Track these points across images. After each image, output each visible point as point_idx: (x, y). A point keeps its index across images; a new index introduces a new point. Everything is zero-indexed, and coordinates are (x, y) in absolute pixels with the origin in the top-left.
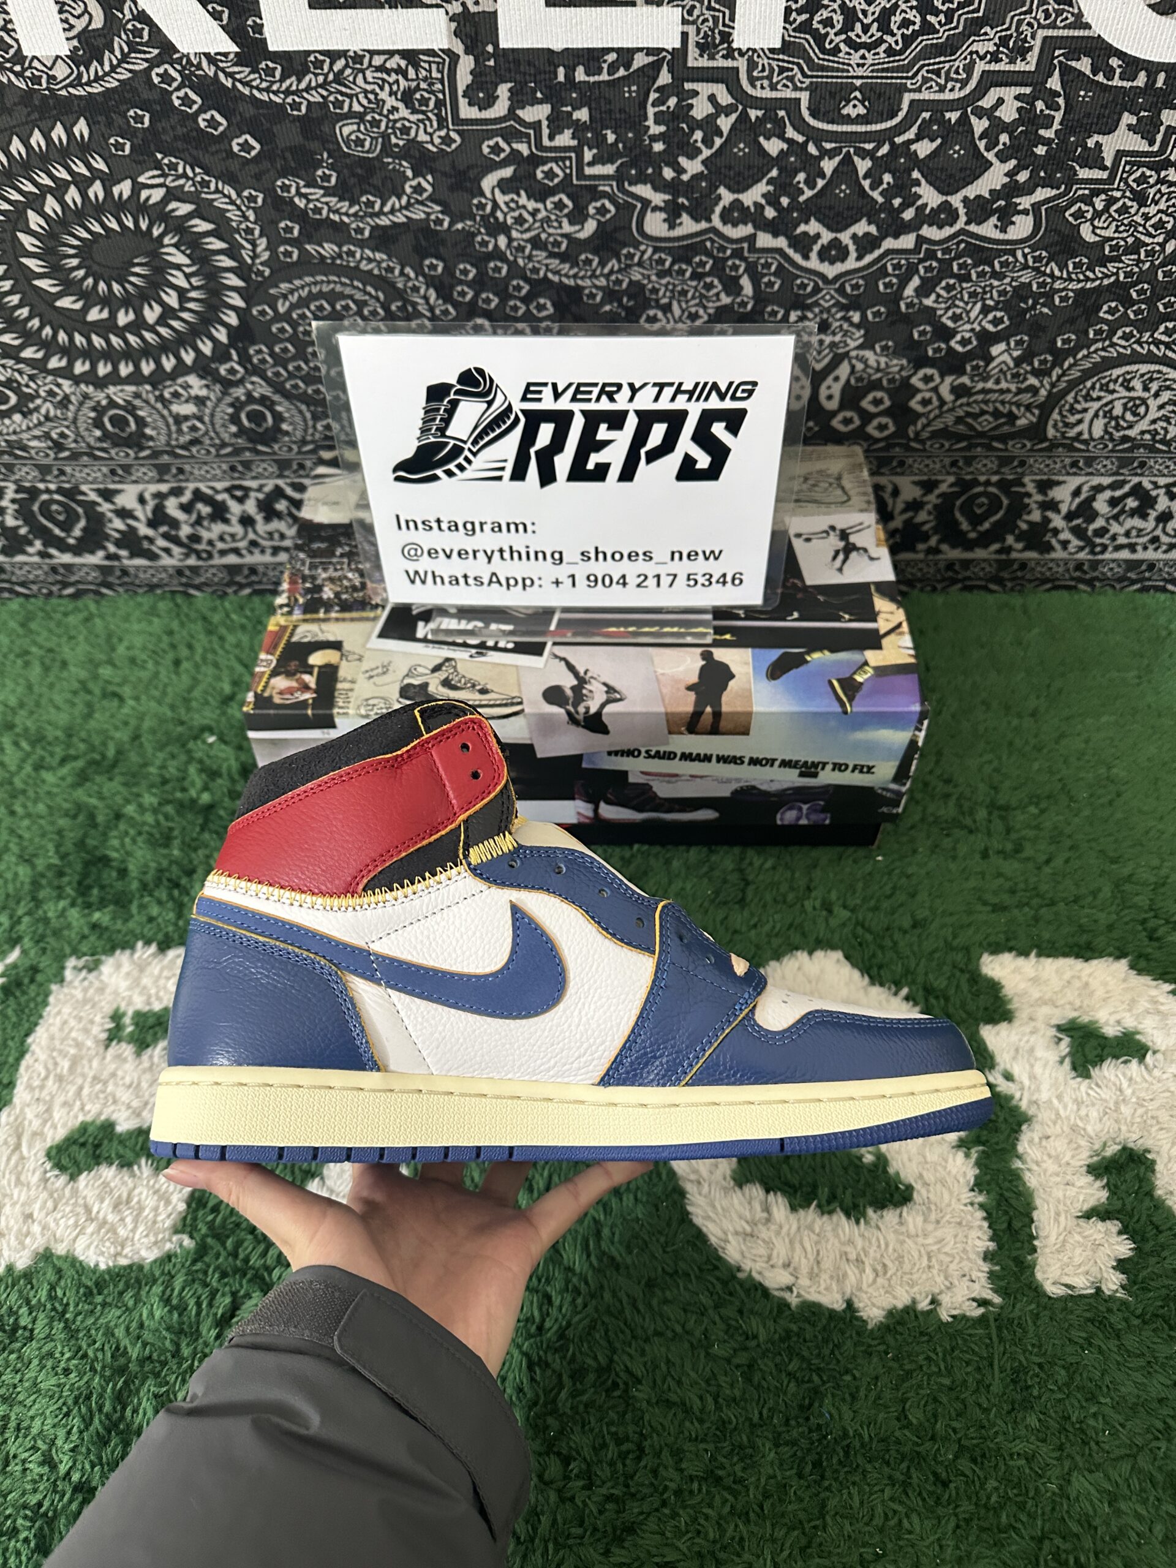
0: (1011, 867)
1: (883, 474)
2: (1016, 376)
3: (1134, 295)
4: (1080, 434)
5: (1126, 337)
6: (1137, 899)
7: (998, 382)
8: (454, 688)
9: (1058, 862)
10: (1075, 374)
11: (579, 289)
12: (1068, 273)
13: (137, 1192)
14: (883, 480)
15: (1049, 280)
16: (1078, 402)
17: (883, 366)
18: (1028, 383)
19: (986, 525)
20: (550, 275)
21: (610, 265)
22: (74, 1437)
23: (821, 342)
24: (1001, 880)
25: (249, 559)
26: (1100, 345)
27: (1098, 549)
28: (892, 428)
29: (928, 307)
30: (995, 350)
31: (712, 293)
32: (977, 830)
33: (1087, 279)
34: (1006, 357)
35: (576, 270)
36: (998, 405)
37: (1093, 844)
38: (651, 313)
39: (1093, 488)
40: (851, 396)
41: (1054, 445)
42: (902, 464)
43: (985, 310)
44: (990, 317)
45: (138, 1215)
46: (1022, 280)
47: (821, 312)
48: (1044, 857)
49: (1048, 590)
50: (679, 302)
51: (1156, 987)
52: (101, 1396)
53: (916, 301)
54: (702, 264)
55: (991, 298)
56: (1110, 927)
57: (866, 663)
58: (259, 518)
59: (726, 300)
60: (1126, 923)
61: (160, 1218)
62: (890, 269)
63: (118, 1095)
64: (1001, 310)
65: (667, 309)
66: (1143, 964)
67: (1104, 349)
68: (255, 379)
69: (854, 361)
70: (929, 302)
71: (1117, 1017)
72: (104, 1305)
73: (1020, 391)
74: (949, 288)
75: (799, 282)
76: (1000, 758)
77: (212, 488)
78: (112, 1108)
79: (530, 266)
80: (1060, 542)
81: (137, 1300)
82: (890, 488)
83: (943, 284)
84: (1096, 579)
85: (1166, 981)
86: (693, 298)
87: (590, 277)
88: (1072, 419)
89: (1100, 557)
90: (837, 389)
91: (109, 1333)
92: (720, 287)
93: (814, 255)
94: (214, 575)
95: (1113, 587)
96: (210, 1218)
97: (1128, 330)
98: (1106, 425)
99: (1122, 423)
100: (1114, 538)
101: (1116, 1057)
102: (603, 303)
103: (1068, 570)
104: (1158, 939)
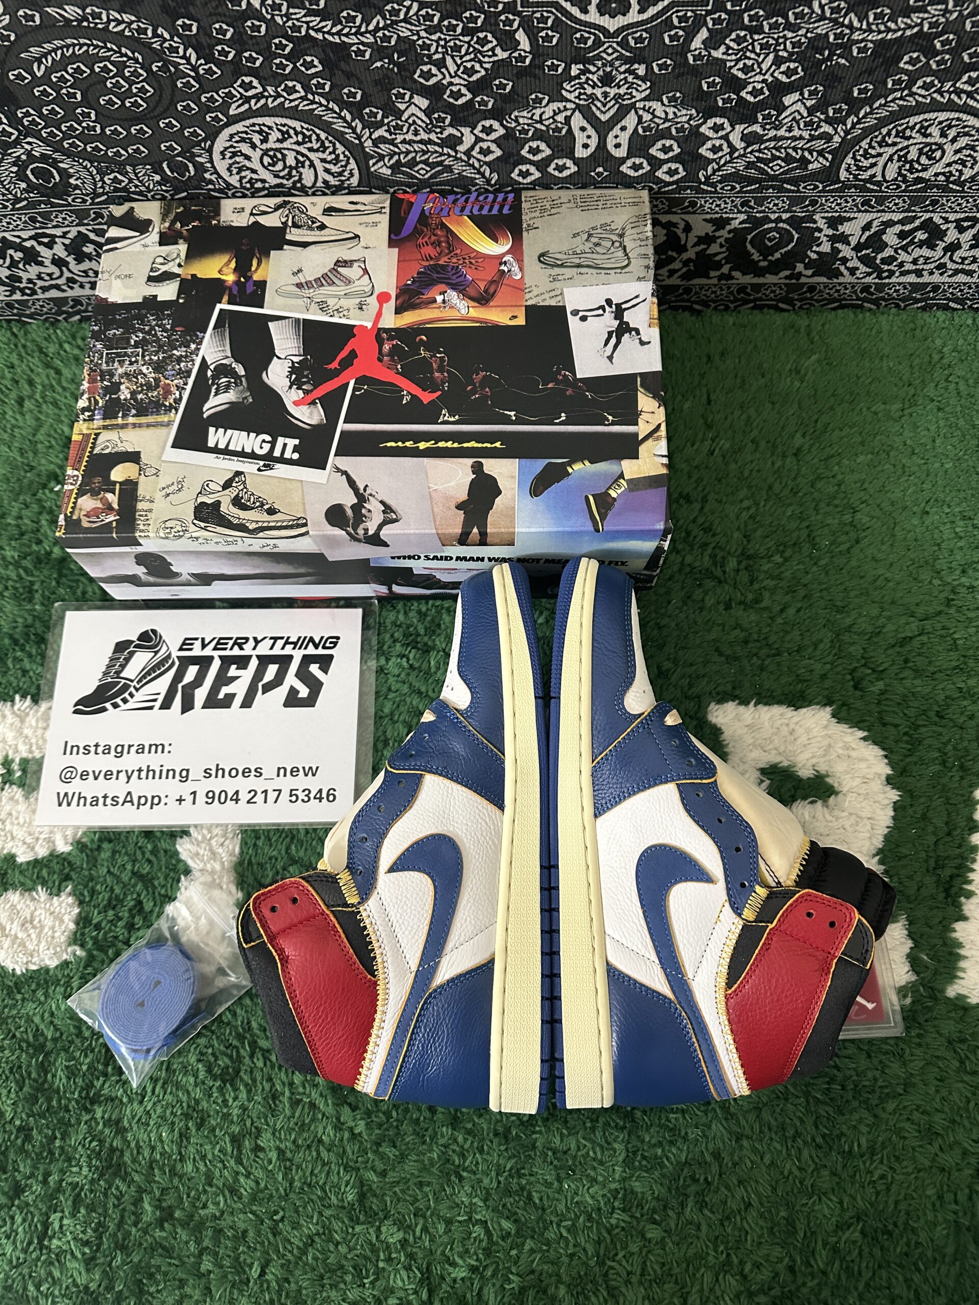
0: (750, 618)
1: (675, 213)
2: (806, 124)
3: (938, 46)
4: (874, 176)
5: (926, 87)
6: (852, 649)
7: (790, 130)
8: (244, 508)
9: (791, 611)
10: (871, 121)
11: (346, 46)
12: (868, 24)
13: (37, 913)
14: (674, 218)
15: (848, 31)
16: (871, 147)
17: (671, 116)
18: (822, 130)
19: (777, 255)
20: (312, 33)
21: (374, 22)
22: (13, 1096)
23: (605, 95)
24: (737, 632)
25: (70, 293)
26: (898, 94)
27: (886, 274)
28: (682, 173)
29: (717, 59)
30: (787, 100)
31: (485, 49)
32: (726, 582)
33: (889, 30)
34: (799, 106)
35: (339, 27)
36: (790, 151)
37: (825, 593)
38: (425, 68)
39: (883, 223)
40: (639, 145)
41: (846, 186)
42: (693, 204)
43: (778, 62)
44: (783, 68)
45: (41, 932)
46: (819, 31)
47: (604, 65)
48: (779, 608)
49: (834, 309)
50: (452, 57)
51: (852, 733)
52: (29, 1066)
53: (704, 53)
54: (474, 19)
55: (785, 49)
56: (824, 677)
57: (622, 476)
58: (70, 259)
59: (502, 55)
60: (838, 673)
61: (57, 935)
62: (675, 21)
63: (15, 833)
64: (795, 61)
65: (441, 64)
66: (843, 714)
67: (901, 98)
68: (29, 139)
69: (641, 112)
70: (718, 54)
71: (814, 761)
72: (23, 1000)
73: (812, 138)
74: (738, 40)
75: (578, 35)
76: (757, 504)
77: (19, 237)
78: (11, 844)
79: (290, 23)
80: (847, 268)
81: (46, 995)
82: (682, 225)
83: (733, 36)
84: (883, 299)
85: (860, 729)
86: (467, 53)
87: (355, 34)
88: (866, 163)
89: (887, 281)
90: (624, 138)
91: (29, 1020)
92: (495, 43)
93: (592, 8)
94: (42, 306)
95: (897, 306)
96: (94, 934)
97: (928, 80)
98: (900, 168)
99: (916, 166)
100: (901, 265)
101: (804, 798)
102: (372, 60)
103: (855, 292)
104: (861, 690)
